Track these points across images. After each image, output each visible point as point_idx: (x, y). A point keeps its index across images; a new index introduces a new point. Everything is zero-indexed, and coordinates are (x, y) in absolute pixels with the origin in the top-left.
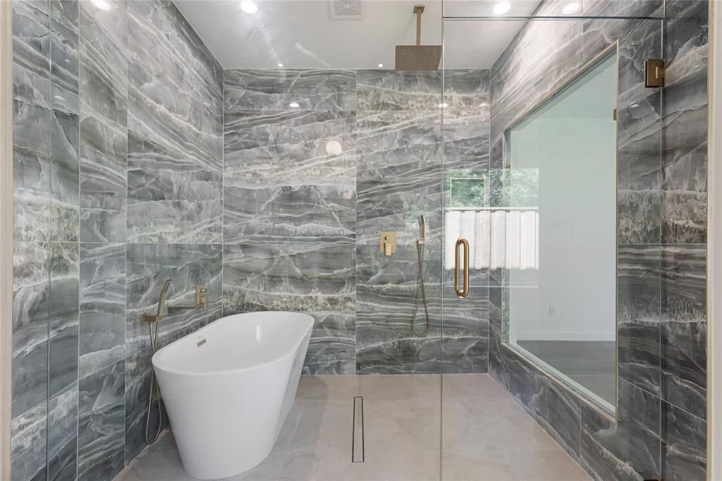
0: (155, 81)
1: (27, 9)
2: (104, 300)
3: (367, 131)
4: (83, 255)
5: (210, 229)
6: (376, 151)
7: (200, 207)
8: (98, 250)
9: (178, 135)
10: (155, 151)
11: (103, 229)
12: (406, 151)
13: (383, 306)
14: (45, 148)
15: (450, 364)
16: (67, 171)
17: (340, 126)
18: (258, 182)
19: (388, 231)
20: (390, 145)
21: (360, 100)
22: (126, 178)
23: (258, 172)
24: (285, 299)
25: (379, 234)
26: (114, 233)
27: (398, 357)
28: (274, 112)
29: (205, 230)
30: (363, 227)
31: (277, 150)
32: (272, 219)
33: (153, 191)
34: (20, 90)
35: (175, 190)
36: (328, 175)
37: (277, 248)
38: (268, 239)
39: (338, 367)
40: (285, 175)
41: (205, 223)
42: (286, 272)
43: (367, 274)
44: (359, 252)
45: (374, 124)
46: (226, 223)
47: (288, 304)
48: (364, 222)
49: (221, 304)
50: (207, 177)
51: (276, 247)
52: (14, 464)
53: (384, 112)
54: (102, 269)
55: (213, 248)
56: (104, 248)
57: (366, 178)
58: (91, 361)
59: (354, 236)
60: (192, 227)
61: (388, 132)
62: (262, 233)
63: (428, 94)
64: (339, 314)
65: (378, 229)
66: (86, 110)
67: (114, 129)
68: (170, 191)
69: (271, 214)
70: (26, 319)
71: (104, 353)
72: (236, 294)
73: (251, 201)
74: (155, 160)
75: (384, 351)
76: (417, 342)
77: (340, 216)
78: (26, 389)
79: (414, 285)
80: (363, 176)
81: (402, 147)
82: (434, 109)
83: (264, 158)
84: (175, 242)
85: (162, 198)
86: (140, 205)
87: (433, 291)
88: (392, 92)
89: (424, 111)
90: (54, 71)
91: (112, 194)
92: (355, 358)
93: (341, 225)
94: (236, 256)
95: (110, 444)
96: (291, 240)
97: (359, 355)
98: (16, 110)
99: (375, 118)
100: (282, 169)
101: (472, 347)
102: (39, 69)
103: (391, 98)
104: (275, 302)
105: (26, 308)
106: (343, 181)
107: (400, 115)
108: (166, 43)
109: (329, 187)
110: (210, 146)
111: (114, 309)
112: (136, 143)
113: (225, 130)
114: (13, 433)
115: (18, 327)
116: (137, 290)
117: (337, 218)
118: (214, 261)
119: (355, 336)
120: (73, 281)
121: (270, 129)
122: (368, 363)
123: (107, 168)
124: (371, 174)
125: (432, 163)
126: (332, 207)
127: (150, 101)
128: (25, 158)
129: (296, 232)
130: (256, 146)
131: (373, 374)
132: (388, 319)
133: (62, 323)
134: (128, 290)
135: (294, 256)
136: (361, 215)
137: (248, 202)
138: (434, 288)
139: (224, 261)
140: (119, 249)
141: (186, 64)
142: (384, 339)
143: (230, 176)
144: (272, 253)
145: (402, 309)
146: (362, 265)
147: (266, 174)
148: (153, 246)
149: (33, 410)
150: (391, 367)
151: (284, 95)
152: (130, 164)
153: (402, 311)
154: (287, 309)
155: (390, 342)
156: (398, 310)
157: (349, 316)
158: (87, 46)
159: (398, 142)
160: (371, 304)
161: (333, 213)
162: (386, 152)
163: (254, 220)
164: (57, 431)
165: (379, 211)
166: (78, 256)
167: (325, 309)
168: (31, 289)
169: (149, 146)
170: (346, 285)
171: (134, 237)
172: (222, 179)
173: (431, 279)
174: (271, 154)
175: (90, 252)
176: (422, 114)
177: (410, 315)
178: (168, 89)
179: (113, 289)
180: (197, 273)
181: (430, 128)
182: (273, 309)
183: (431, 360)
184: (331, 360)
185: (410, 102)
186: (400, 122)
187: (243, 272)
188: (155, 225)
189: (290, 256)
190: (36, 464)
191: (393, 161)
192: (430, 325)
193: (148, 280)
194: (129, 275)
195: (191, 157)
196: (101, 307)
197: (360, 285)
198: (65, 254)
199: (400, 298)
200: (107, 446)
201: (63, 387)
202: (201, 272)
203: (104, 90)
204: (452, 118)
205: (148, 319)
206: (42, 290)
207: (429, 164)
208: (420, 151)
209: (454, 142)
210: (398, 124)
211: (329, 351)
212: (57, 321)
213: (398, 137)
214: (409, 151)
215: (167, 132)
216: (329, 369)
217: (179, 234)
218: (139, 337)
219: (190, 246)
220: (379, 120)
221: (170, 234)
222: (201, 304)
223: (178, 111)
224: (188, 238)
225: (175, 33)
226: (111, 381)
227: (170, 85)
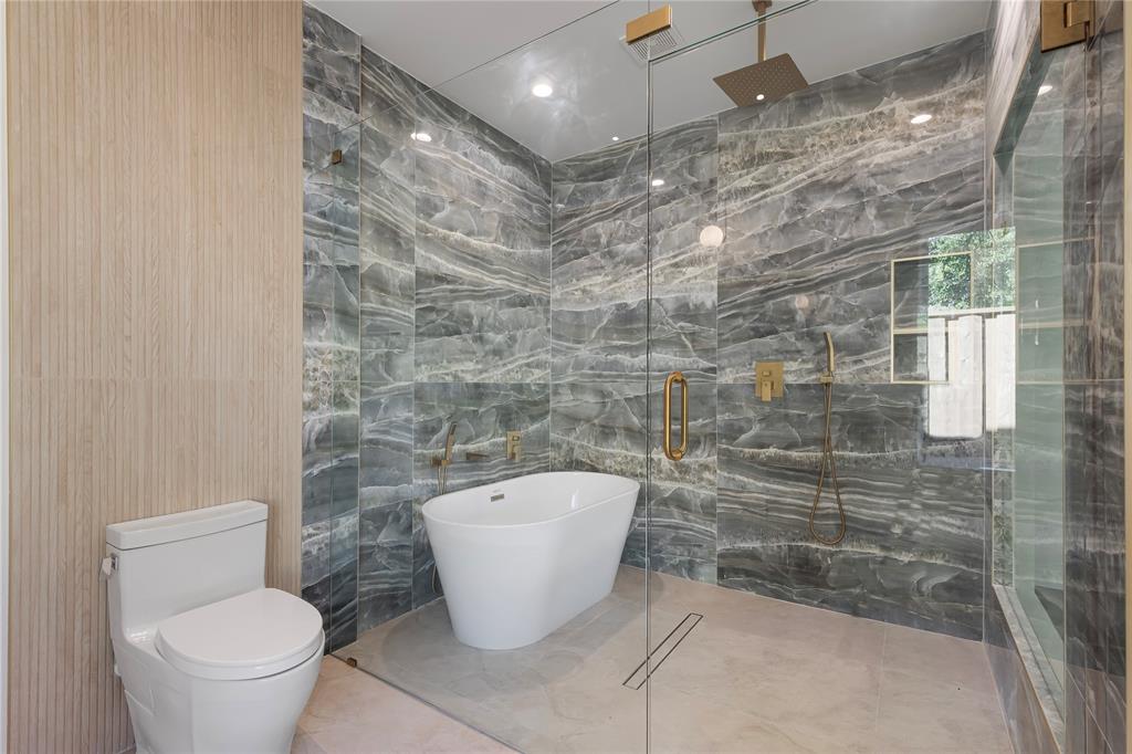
0: (449, 208)
1: (315, 187)
2: (390, 438)
3: (735, 206)
4: (362, 393)
5: (528, 365)
6: (749, 234)
7: (513, 339)
8: (382, 388)
9: (478, 260)
10: (448, 283)
11: (389, 368)
12: (802, 225)
13: (761, 484)
14: (330, 302)
15: (890, 604)
16: (347, 317)
17: (693, 205)
18: (588, 301)
19: (768, 361)
20: (773, 221)
21: (723, 159)
22: (413, 317)
23: (588, 288)
24: (620, 459)
25: (753, 366)
26: (400, 372)
27: (787, 572)
28: (607, 205)
29: (521, 367)
30: (728, 356)
31: (611, 255)
32: (604, 349)
33: (445, 327)
34: (309, 255)
35: (476, 322)
36: (677, 281)
37: (611, 389)
38: (600, 376)
39: (691, 568)
40: (619, 287)
41: (520, 357)
42: (620, 422)
43: (732, 433)
44: (720, 394)
45: (745, 191)
46: (553, 356)
47: (623, 467)
48: (730, 348)
49: (548, 457)
50: (525, 302)
51: (609, 387)
52: (304, 564)
53: (763, 169)
54: (386, 408)
55: (533, 388)
56: (389, 387)
57: (732, 278)
58: (374, 494)
59: (713, 370)
60: (500, 363)
61: (768, 199)
62: (592, 368)
63: (844, 118)
64: (690, 487)
65: (752, 358)
66: (370, 256)
67: (401, 270)
68: (469, 324)
69: (602, 342)
70: (313, 446)
71: (391, 489)
72: (564, 446)
73: (580, 326)
74: (448, 294)
75: (763, 557)
76: (824, 553)
77: (693, 341)
78: (314, 505)
79: (815, 454)
80: (728, 276)
81: (795, 219)
82: (856, 142)
83: (596, 268)
84: (475, 381)
85: (458, 332)
86: (429, 343)
87: (854, 466)
88: (776, 133)
89: (836, 150)
90: (337, 231)
91: (398, 334)
92: (716, 559)
93: (694, 354)
94: (565, 398)
95: (397, 580)
96: (627, 377)
97: (721, 556)
98: (305, 274)
99: (747, 182)
100: (616, 281)
101: (943, 584)
102: (324, 234)
103: (774, 143)
104: (608, 462)
105: (313, 438)
106: (697, 287)
107: (789, 167)
108: (466, 164)
109: (677, 298)
110: (528, 263)
111: (399, 447)
112: (423, 278)
113: (554, 240)
114: (303, 539)
115: (306, 452)
116: (427, 432)
117: (687, 343)
118: (535, 403)
119: (715, 526)
120: (354, 416)
121: (602, 229)
122: (737, 572)
123: (393, 309)
124: (741, 271)
125: (852, 239)
126: (682, 328)
127: (443, 231)
128: (313, 314)
129: (633, 366)
130: (586, 254)
131: (744, 592)
132: (772, 506)
133: (343, 454)
134: (415, 431)
135: (630, 399)
136: (725, 337)
137: (574, 328)
138: (856, 462)
139: (552, 405)
140: (404, 388)
141: (490, 177)
142: (763, 536)
143: (559, 297)
144: (603, 394)
145: (795, 493)
146: (726, 416)
147: (597, 290)
148: (445, 386)
149: (319, 524)
150: (774, 586)
151: (619, 179)
152: (418, 301)
153: (793, 495)
154: (622, 473)
155: (773, 544)
156: (787, 493)
157: (706, 493)
158: (373, 198)
159: (787, 211)
160: (741, 478)
161: (683, 337)
162: (765, 233)
163: (584, 352)
164: (339, 549)
165: (753, 329)
166: (358, 394)
167: (671, 478)
168: (318, 420)
169: (441, 279)
170: (702, 446)
171: (423, 376)
172: (549, 302)
173: (849, 444)
174: (603, 262)
175: (375, 390)
176: (831, 156)
177: (810, 504)
178: (466, 212)
179: (399, 427)
180: (507, 419)
181: (847, 176)
182: (605, 471)
183: (853, 590)
184: (679, 555)
185: (809, 141)
186: (794, 175)
187: (572, 419)
188: (449, 362)
189: (626, 399)
190: (321, 572)
191: (778, 247)
192: (847, 527)
193: (440, 421)
194: (416, 414)
195: (498, 282)
196: (387, 444)
197: (725, 446)
198: (346, 392)
199: (791, 473)
200: (393, 581)
201: (344, 511)
202: (513, 416)
203: (389, 235)
204: (895, 148)
205: (437, 462)
206: (326, 422)
207: (846, 240)
208: (827, 221)
209: (899, 192)
210: (787, 183)
211: (677, 541)
212: (339, 451)
213: (787, 204)
214: (807, 223)
215: (464, 260)
216: (676, 568)
217: (481, 372)
218: (430, 481)
219: (497, 386)
220: (754, 183)
221: (468, 371)
222: (513, 455)
223: (480, 234)
224: (494, 376)
225: (475, 147)
226: (397, 518)
227: (469, 207)
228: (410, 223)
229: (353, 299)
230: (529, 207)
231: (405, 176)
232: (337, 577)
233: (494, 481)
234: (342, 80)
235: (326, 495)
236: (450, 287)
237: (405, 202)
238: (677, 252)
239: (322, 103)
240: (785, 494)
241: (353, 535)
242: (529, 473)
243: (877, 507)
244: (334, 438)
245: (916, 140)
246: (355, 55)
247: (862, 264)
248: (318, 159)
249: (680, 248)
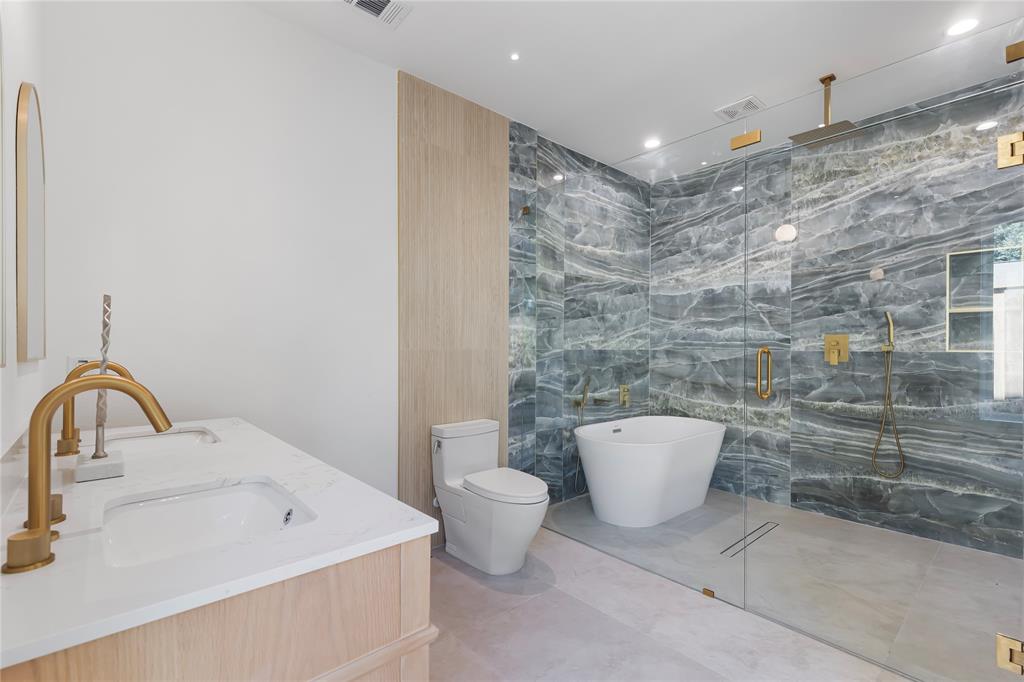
0: (584, 230)
1: (515, 230)
2: (550, 386)
3: (805, 213)
4: (538, 357)
5: (634, 336)
6: (818, 235)
7: (623, 317)
8: (546, 354)
9: (602, 263)
10: (583, 281)
11: (550, 340)
12: (865, 227)
13: (829, 430)
14: (522, 300)
15: (945, 527)
17: (770, 213)
18: (681, 287)
19: (837, 333)
20: (840, 224)
21: (796, 177)
22: (563, 306)
23: (681, 278)
24: (707, 408)
25: (823, 338)
26: (555, 343)
27: (852, 498)
28: (697, 214)
29: (629, 338)
30: (800, 330)
31: (700, 252)
32: (694, 324)
33: (581, 312)
34: (512, 273)
35: (600, 308)
36: (756, 272)
37: (699, 354)
38: (690, 345)
39: (768, 493)
40: (707, 277)
41: (629, 331)
42: (708, 380)
43: (804, 389)
44: (794, 359)
45: (815, 201)
46: (652, 329)
47: (710, 414)
48: (800, 324)
49: (647, 405)
50: (632, 290)
51: (698, 353)
52: (510, 460)
53: (830, 184)
54: (549, 366)
55: (637, 353)
56: (550, 353)
57: (804, 269)
58: (543, 422)
59: (788, 341)
60: (616, 335)
61: (836, 207)
62: (684, 338)
63: (903, 142)
64: (767, 431)
65: (821, 332)
66: (541, 270)
67: (557, 276)
68: (596, 309)
69: (693, 319)
70: (514, 389)
71: (551, 420)
72: (661, 397)
73: (674, 307)
74: (583, 289)
75: (831, 487)
76: (885, 485)
77: (770, 318)
78: (513, 425)
79: (877, 407)
80: (800, 268)
81: (860, 222)
82: (914, 160)
83: (687, 263)
84: (600, 348)
85: (589, 315)
86: (572, 323)
87: (912, 417)
88: (842, 155)
89: (896, 168)
90: (525, 256)
91: (554, 318)
92: (790, 486)
93: (771, 328)
94: (661, 362)
95: (554, 480)
96: (714, 345)
97: (795, 484)
98: (510, 284)
99: (817, 194)
100: (704, 272)
101: (995, 513)
102: (519, 259)
103: (841, 163)
104: (697, 410)
105: (514, 383)
106: (773, 276)
107: (854, 182)
108: (593, 197)
109: (756, 285)
110: (634, 261)
111: (556, 393)
112: (570, 280)
113: (652, 242)
114: (509, 445)
115: (510, 392)
116: (571, 383)
117: (765, 319)
118: (638, 365)
119: (789, 461)
120: (533, 372)
121: (693, 233)
122: (807, 497)
123: (551, 302)
124: (812, 263)
125: (911, 237)
126: (760, 308)
127: (580, 246)
128: (513, 308)
129: (718, 337)
130: (679, 252)
131: (814, 513)
132: (837, 447)
133: (528, 395)
134: (564, 382)
135: (717, 362)
136: (797, 315)
137: (669, 308)
138: (914, 414)
139: (651, 365)
140: (560, 353)
141: (610, 204)
142: (832, 469)
143: (656, 284)
144: (693, 359)
145: (859, 437)
146: (799, 376)
147: (688, 279)
148: (581, 351)
149: (516, 437)
150: (841, 509)
151: (706, 194)
152: (566, 295)
153: (858, 439)
154: (710, 419)
155: (840, 477)
156: (852, 437)
157: (781, 435)
158: (542, 231)
159: (852, 217)
160: (811, 424)
161: (761, 315)
162: (833, 234)
163: (677, 326)
164: (526, 454)
165: (822, 309)
166: (535, 358)
167: (750, 423)
168: (515, 374)
169: (578, 279)
170: (778, 398)
171: (568, 346)
172: (648, 289)
173: (908, 400)
174: (693, 258)
175: (543, 355)
176: (892, 172)
177: (873, 446)
178: (594, 231)
179: (556, 380)
180: (620, 375)
181: (906, 188)
182: (695, 417)
183: (911, 515)
184: (758, 483)
185: (872, 161)
186: (858, 188)
187: (667, 377)
188: (583, 336)
189: (713, 362)
191: (845, 244)
192: (905, 465)
193: (578, 376)
194: (565, 371)
195: (614, 278)
196: (549, 390)
197: (797, 400)
198: (529, 356)
199: (856, 421)
200: (552, 479)
201: (528, 431)
202: (624, 374)
203: (551, 254)
204: (950, 164)
205: (578, 404)
206: (520, 375)
207: (905, 238)
208: (888, 223)
209: (955, 199)
210: (852, 195)
211: (756, 472)
212: (526, 393)
213: (852, 211)
214: (870, 225)
215: (593, 264)
216: (755, 493)
217: (603, 342)
218: (572, 416)
219: (614, 352)
220: (823, 195)
221: (595, 342)
222: (624, 402)
223: (602, 245)
224: (612, 345)
225: (600, 184)
226: (554, 439)
227: (596, 227)
228: (560, 243)
229: (532, 297)
230: (635, 220)
231: (559, 213)
233: (611, 420)
234: (527, 161)
235: (521, 419)
236: (584, 284)
237: (559, 231)
238: (756, 249)
239: (518, 179)
240: (850, 438)
241: (533, 446)
242: (635, 416)
243: (934, 450)
244: (522, 385)
245: (969, 157)
246: (534, 143)
247: (920, 257)
248: (516, 213)
249: (758, 246)
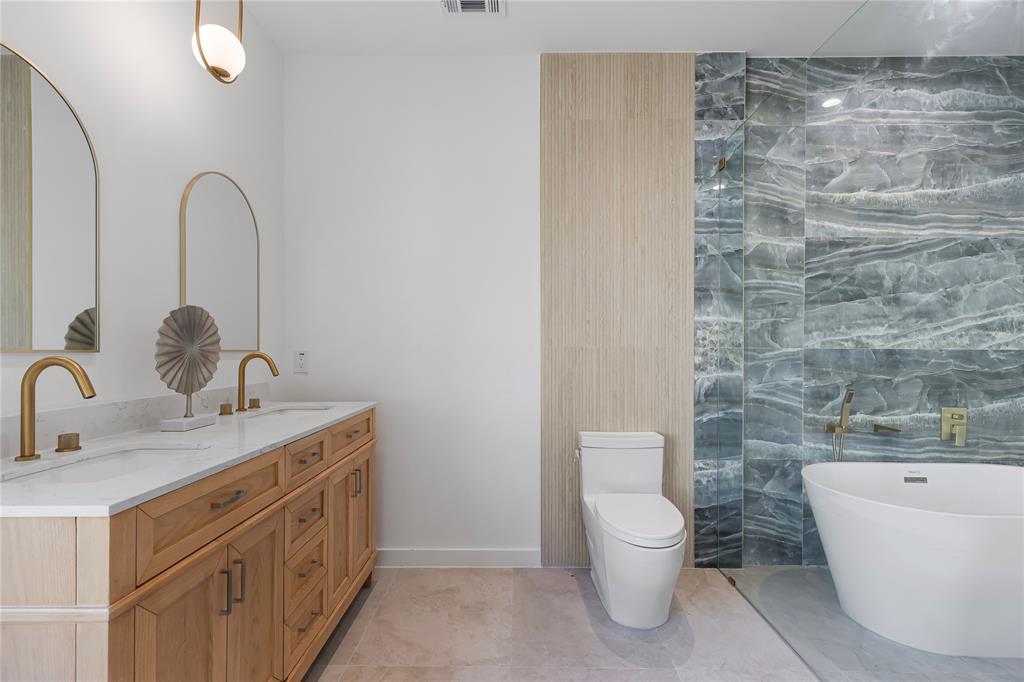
0: (848, 169)
1: (704, 194)
2: (774, 399)
4: (746, 358)
5: (983, 327)
7: (952, 297)
8: (768, 354)
9: (895, 213)
10: (848, 246)
11: (774, 335)
14: (717, 283)
16: (733, 295)
22: (803, 286)
26: (787, 339)
29: (967, 329)
33: (844, 292)
34: (700, 249)
35: (888, 283)
50: (976, 249)
52: (696, 489)
54: (773, 372)
55: (993, 356)
56: (776, 353)
58: (759, 447)
60: (930, 326)
66: (757, 239)
67: (788, 244)
68: (880, 286)
70: (702, 398)
71: (777, 446)
74: (847, 258)
78: (703, 445)
84: (888, 347)
85: (861, 296)
86: (821, 310)
90: (721, 225)
91: (784, 304)
95: (785, 531)
98: (696, 264)
102: (711, 230)
105: (703, 392)
108: (873, 115)
110: (985, 198)
111: (786, 409)
112: (814, 248)
114: (695, 470)
115: (697, 403)
116: (819, 398)
118: (997, 376)
120: (738, 377)
123: (778, 282)
127: (841, 195)
128: (702, 295)
133: (729, 408)
134: (805, 395)
140: (798, 353)
148: (844, 353)
149: (708, 462)
152: (809, 271)
158: (759, 186)
164: (725, 486)
166: (742, 359)
168: (708, 378)
169: (836, 244)
171: (815, 342)
175: (761, 356)
178: (875, 166)
179: (784, 390)
180: (944, 391)
188: (849, 328)
190: (710, 500)
194: (806, 380)
195: (925, 233)
196: (773, 404)
198: (731, 357)
200: (780, 530)
201: (730, 455)
202: (953, 389)
203: (779, 216)
205: (831, 428)
206: (714, 381)
212: (724, 406)
215: (869, 218)
217: (896, 337)
218: (824, 446)
219: (924, 353)
221: (878, 337)
222: (952, 437)
223: (894, 184)
224: (921, 340)
225: (889, 91)
226: (785, 474)
227: (878, 160)
228: (798, 198)
229: (737, 278)
230: (986, 128)
231: (793, 155)
232: (723, 508)
234: (727, 99)
235: (716, 439)
236: (851, 250)
237: (794, 180)
239: (710, 126)
241: (737, 477)
244: (717, 394)
246: (740, 71)
248: (707, 172)
